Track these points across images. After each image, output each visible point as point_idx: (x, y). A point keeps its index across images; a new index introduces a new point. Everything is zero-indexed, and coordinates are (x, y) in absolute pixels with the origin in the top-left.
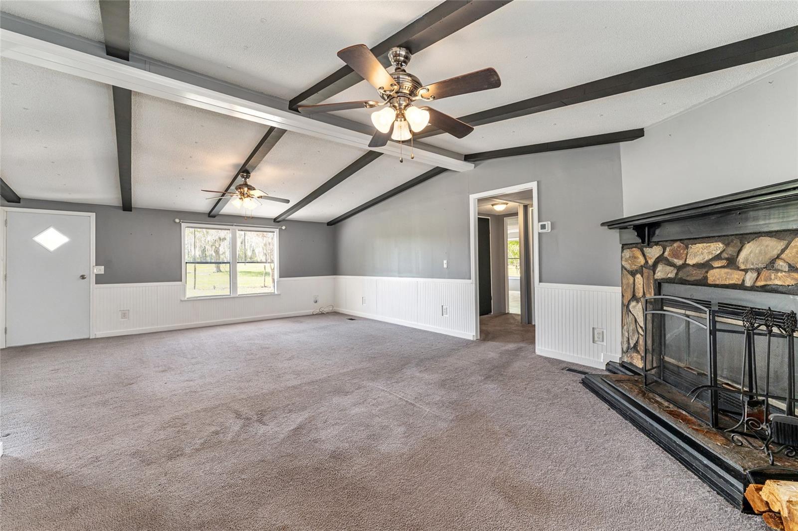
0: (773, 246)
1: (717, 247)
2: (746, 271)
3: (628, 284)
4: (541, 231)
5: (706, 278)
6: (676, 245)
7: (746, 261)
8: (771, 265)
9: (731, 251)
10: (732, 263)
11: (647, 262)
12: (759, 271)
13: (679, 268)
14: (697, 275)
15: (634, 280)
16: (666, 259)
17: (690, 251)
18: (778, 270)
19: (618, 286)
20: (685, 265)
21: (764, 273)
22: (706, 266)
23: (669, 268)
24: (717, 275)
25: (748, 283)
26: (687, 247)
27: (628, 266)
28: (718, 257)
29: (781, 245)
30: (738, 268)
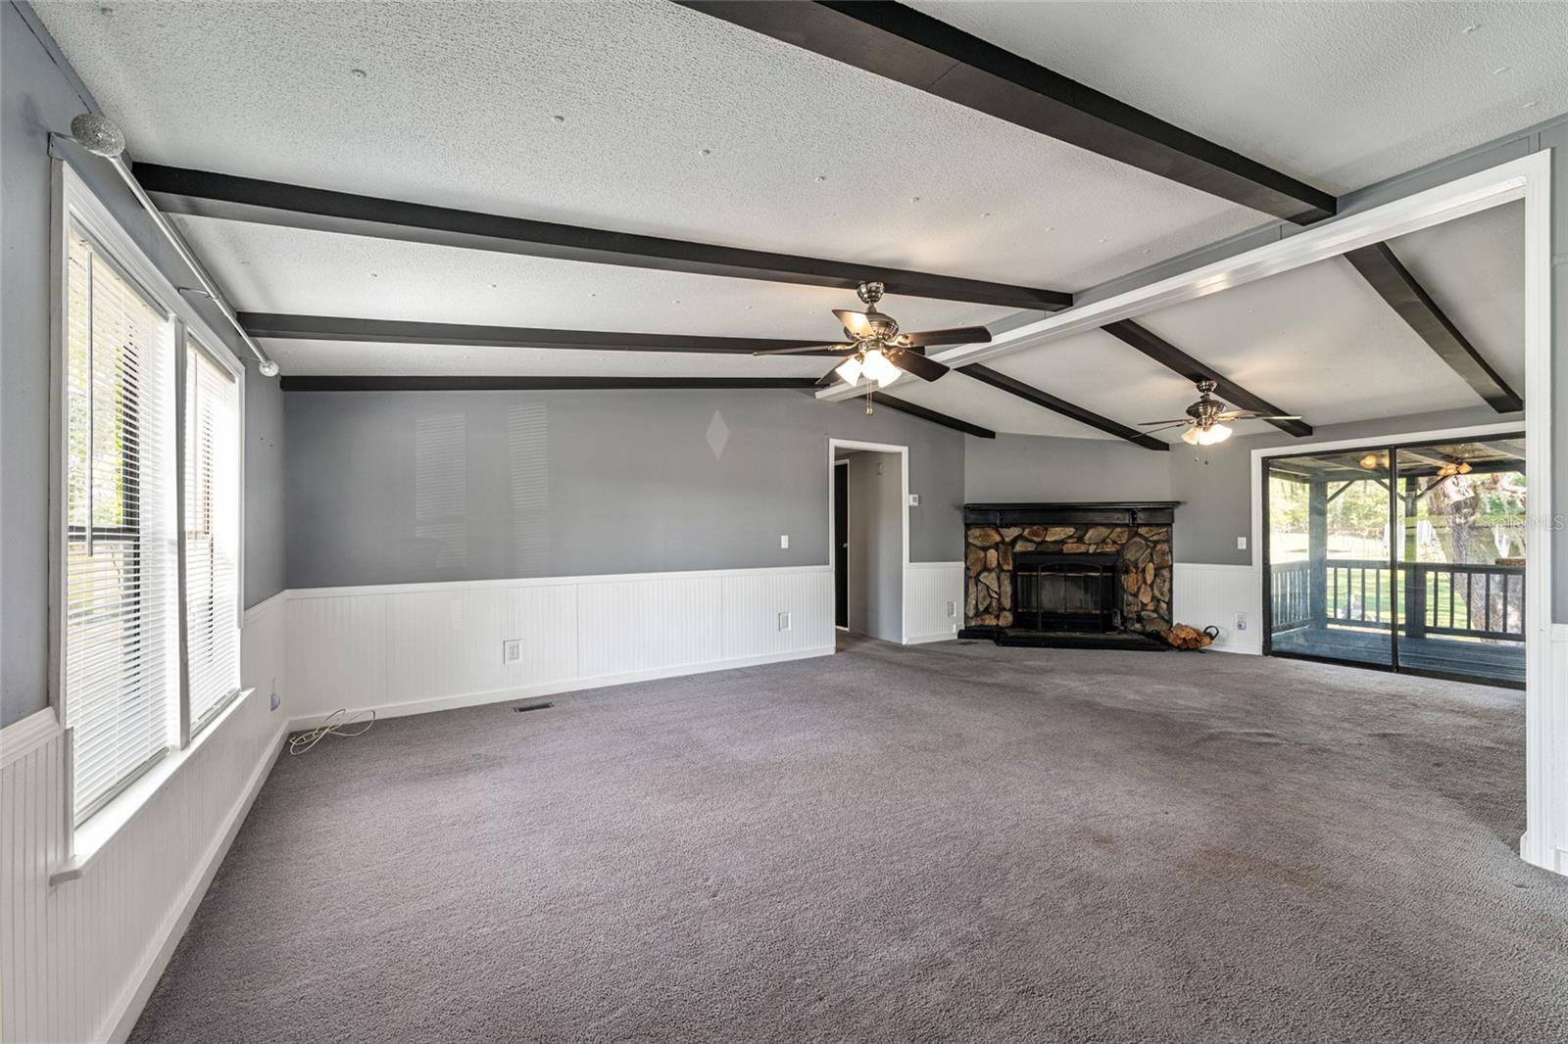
0: (1105, 531)
1: (1070, 531)
2: (1090, 544)
3: (978, 559)
4: (912, 503)
5: (1062, 550)
6: (1035, 528)
7: (1090, 539)
8: (1104, 541)
9: (1080, 533)
10: (1080, 540)
11: (1003, 539)
12: (1097, 544)
13: (1038, 544)
14: (1056, 548)
15: (986, 555)
16: (1025, 537)
17: (1049, 532)
18: (1107, 544)
19: (961, 560)
20: (1044, 542)
21: (1100, 545)
22: (1063, 542)
23: (1029, 544)
24: (1070, 547)
25: (1091, 551)
26: (1046, 530)
27: (978, 543)
28: (1071, 537)
29: (1109, 531)
30: (1084, 543)
